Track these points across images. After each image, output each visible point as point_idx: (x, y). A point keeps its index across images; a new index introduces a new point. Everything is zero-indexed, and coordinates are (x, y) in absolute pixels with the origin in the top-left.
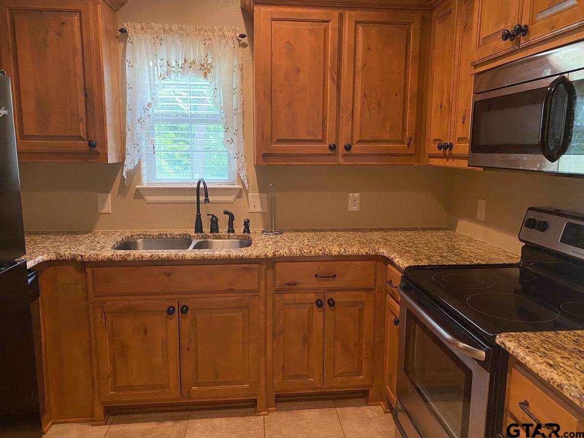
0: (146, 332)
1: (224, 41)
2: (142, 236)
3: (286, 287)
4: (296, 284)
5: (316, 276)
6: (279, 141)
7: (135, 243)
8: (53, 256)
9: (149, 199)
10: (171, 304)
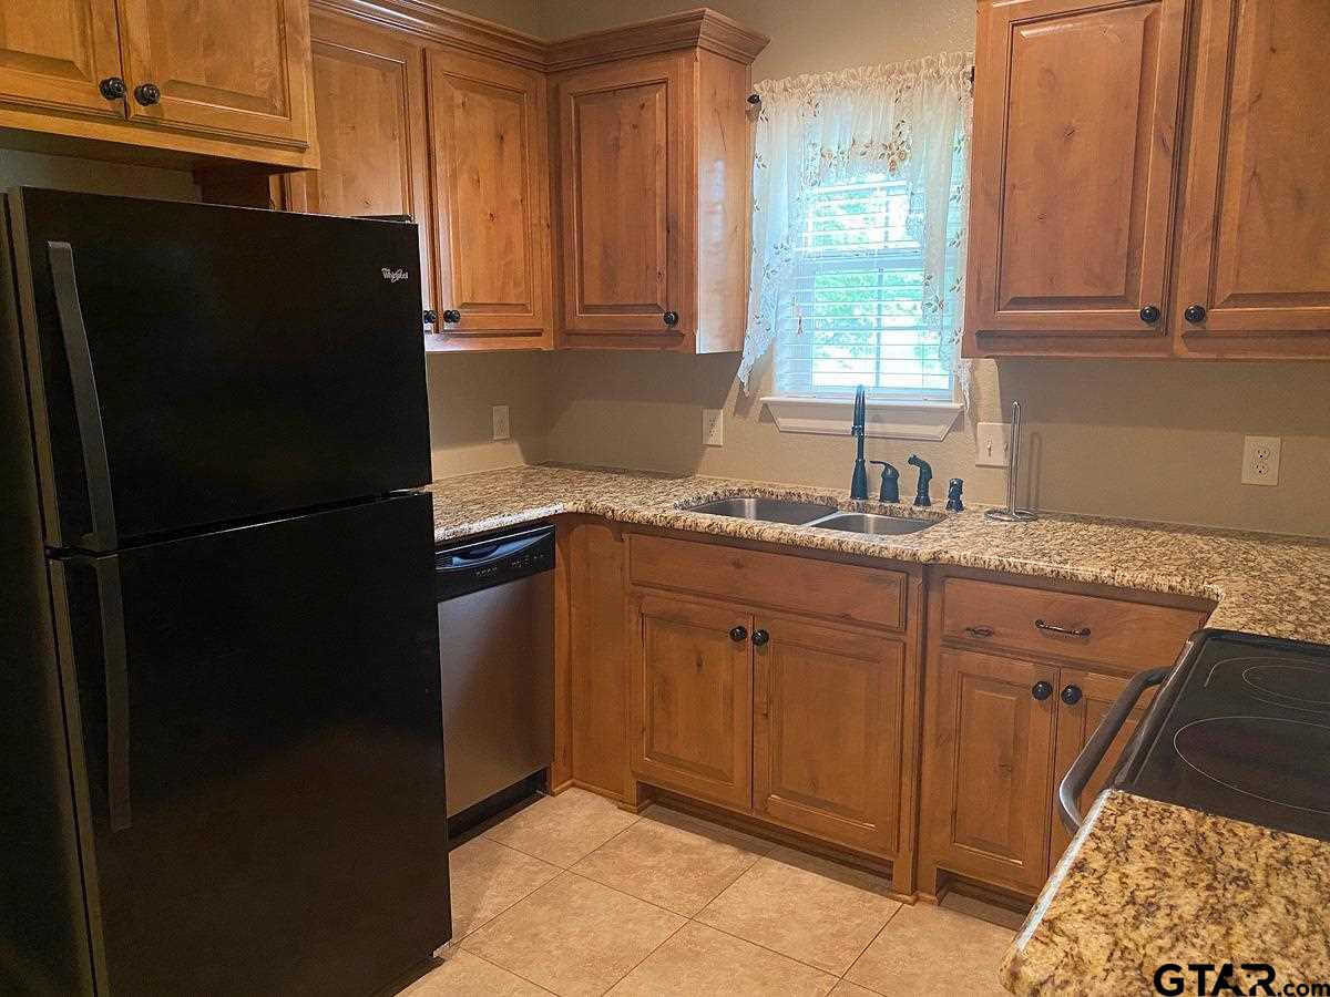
0: (699, 665)
1: (938, 88)
2: (758, 493)
3: (967, 635)
4: (989, 633)
5: (1039, 623)
6: (1019, 302)
7: (742, 505)
8: (581, 507)
9: (784, 422)
10: (740, 622)
